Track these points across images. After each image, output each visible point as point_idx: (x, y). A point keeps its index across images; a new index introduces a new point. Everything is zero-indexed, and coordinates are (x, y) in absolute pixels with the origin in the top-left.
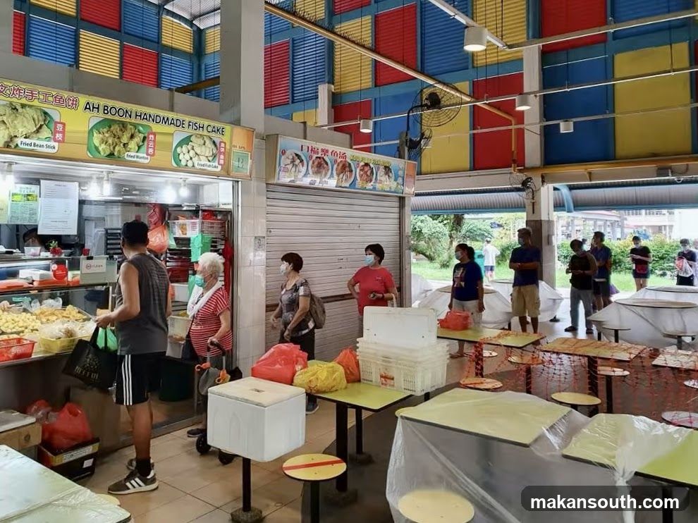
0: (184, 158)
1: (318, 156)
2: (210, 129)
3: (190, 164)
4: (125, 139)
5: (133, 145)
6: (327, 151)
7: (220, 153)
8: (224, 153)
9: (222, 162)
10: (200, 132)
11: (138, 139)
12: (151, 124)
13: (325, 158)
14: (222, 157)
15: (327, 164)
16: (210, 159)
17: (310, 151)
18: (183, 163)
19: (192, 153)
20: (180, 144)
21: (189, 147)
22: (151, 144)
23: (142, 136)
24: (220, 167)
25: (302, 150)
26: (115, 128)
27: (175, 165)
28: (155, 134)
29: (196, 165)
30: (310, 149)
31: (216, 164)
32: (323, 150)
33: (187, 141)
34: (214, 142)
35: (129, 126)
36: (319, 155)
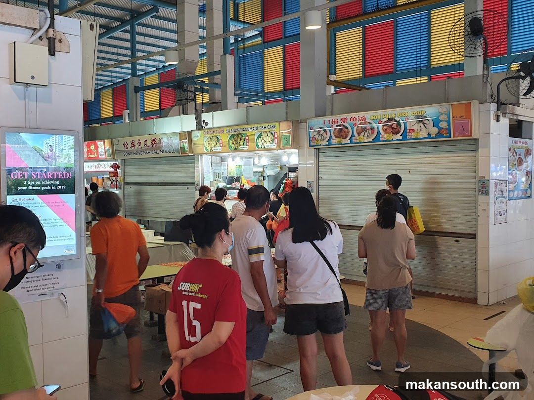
0: (260, 144)
2: (269, 127)
3: (263, 147)
4: (239, 141)
5: (241, 143)
6: (346, 119)
7: (275, 138)
8: (277, 138)
9: (276, 142)
10: (265, 130)
11: (242, 140)
12: (246, 132)
13: (344, 124)
14: (276, 140)
15: (347, 128)
16: (271, 142)
17: (331, 123)
18: (260, 147)
19: (263, 141)
20: (258, 138)
21: (262, 138)
22: (247, 141)
23: (244, 138)
24: (276, 145)
25: (324, 124)
26: (236, 137)
27: (257, 148)
28: (248, 136)
29: (265, 147)
30: (331, 121)
31: (274, 144)
32: (342, 120)
33: (260, 136)
34: (272, 134)
35: (240, 135)
36: (339, 124)
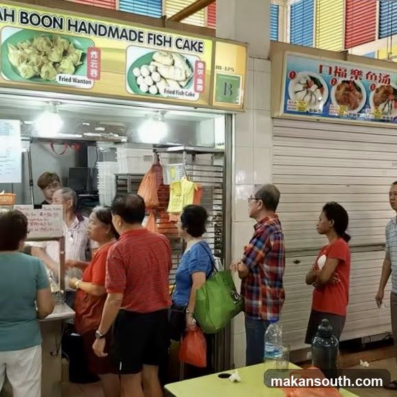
0: (144, 85)
1: (346, 79)
2: (181, 44)
3: (153, 90)
4: (55, 56)
5: (67, 64)
6: (360, 73)
7: (197, 77)
8: (203, 77)
9: (200, 88)
10: (167, 48)
11: (74, 56)
12: (92, 36)
13: (355, 81)
14: (200, 81)
15: (359, 90)
16: (183, 84)
17: (333, 73)
18: (143, 89)
19: (156, 76)
20: (138, 63)
21: (151, 68)
22: (94, 63)
23: (80, 53)
24: (197, 95)
25: (321, 72)
26: (40, 43)
27: (130, 91)
28: (98, 50)
29: (161, 91)
30: (333, 70)
31: (191, 90)
32: (353, 72)
33: (147, 59)
34: (187, 62)
35: (60, 40)
36: (348, 78)
